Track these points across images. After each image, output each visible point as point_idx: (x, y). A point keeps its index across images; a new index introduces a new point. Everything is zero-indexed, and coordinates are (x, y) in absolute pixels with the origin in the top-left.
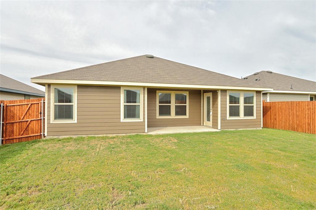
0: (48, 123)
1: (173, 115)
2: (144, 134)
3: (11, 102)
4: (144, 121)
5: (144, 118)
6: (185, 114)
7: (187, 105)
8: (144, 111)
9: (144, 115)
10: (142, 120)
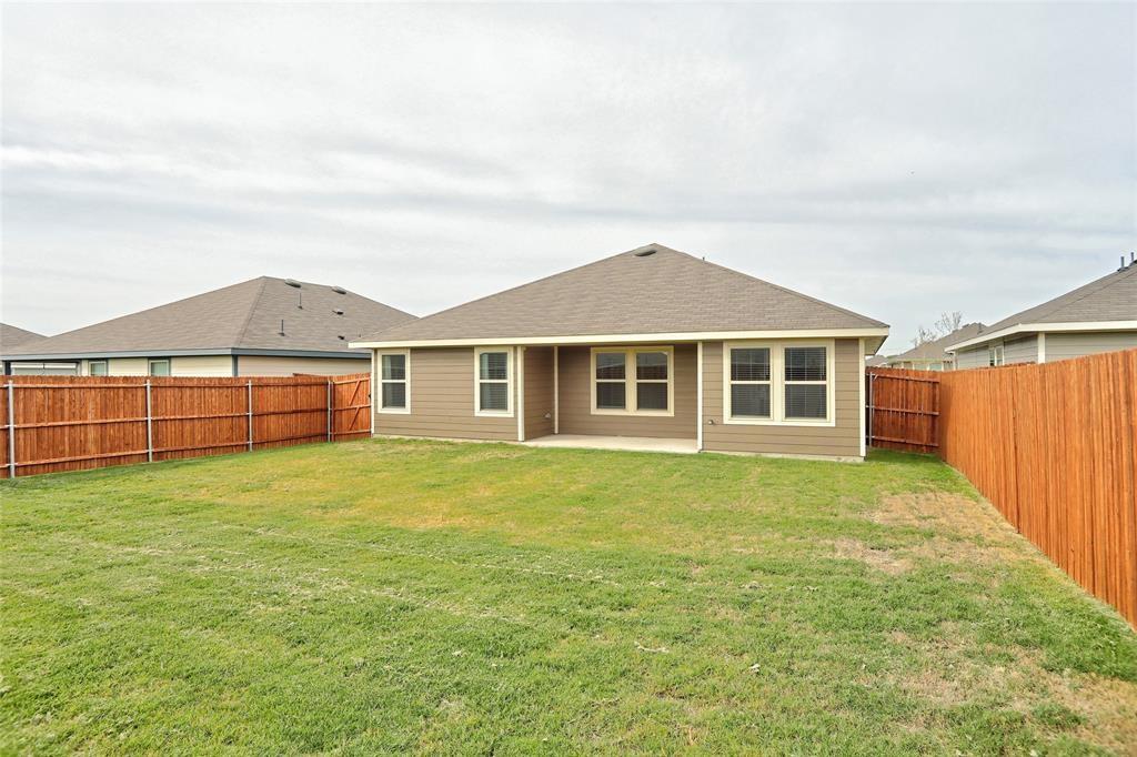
0: (376, 413)
1: (631, 408)
2: (517, 443)
3: (340, 378)
4: (516, 417)
5: (516, 411)
6: (664, 406)
7: (670, 381)
8: (516, 396)
9: (516, 403)
10: (512, 415)
